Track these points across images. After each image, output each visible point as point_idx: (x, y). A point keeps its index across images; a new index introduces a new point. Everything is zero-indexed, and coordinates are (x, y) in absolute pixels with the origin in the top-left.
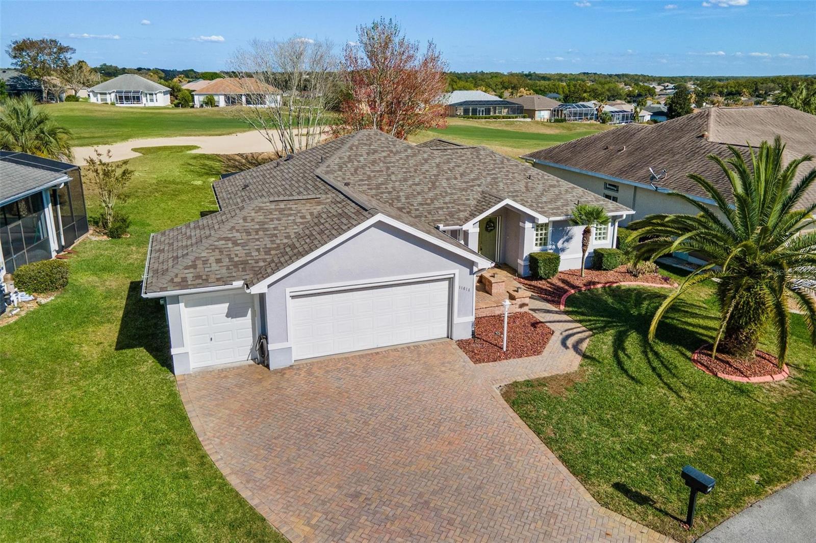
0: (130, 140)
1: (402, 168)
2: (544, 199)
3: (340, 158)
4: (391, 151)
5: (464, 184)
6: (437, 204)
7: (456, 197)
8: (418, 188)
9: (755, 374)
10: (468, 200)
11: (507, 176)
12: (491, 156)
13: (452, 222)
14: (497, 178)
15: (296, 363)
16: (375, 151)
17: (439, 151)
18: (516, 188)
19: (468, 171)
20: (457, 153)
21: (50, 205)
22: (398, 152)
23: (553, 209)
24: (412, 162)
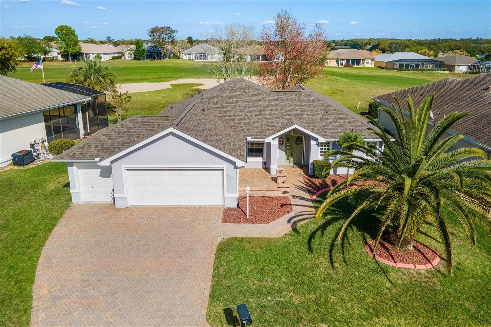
0: (179, 79)
1: (246, 102)
2: (330, 126)
3: (212, 94)
4: (245, 92)
5: (280, 114)
6: (256, 124)
7: (270, 121)
8: (249, 115)
9: (401, 261)
10: (277, 123)
11: (312, 110)
12: (308, 97)
13: (260, 137)
14: (304, 111)
15: (131, 207)
16: (235, 91)
17: (275, 93)
18: (314, 118)
19: (287, 106)
20: (286, 94)
21: (81, 112)
22: (249, 92)
23: (332, 133)
24: (254, 98)
